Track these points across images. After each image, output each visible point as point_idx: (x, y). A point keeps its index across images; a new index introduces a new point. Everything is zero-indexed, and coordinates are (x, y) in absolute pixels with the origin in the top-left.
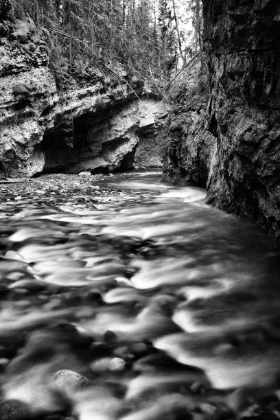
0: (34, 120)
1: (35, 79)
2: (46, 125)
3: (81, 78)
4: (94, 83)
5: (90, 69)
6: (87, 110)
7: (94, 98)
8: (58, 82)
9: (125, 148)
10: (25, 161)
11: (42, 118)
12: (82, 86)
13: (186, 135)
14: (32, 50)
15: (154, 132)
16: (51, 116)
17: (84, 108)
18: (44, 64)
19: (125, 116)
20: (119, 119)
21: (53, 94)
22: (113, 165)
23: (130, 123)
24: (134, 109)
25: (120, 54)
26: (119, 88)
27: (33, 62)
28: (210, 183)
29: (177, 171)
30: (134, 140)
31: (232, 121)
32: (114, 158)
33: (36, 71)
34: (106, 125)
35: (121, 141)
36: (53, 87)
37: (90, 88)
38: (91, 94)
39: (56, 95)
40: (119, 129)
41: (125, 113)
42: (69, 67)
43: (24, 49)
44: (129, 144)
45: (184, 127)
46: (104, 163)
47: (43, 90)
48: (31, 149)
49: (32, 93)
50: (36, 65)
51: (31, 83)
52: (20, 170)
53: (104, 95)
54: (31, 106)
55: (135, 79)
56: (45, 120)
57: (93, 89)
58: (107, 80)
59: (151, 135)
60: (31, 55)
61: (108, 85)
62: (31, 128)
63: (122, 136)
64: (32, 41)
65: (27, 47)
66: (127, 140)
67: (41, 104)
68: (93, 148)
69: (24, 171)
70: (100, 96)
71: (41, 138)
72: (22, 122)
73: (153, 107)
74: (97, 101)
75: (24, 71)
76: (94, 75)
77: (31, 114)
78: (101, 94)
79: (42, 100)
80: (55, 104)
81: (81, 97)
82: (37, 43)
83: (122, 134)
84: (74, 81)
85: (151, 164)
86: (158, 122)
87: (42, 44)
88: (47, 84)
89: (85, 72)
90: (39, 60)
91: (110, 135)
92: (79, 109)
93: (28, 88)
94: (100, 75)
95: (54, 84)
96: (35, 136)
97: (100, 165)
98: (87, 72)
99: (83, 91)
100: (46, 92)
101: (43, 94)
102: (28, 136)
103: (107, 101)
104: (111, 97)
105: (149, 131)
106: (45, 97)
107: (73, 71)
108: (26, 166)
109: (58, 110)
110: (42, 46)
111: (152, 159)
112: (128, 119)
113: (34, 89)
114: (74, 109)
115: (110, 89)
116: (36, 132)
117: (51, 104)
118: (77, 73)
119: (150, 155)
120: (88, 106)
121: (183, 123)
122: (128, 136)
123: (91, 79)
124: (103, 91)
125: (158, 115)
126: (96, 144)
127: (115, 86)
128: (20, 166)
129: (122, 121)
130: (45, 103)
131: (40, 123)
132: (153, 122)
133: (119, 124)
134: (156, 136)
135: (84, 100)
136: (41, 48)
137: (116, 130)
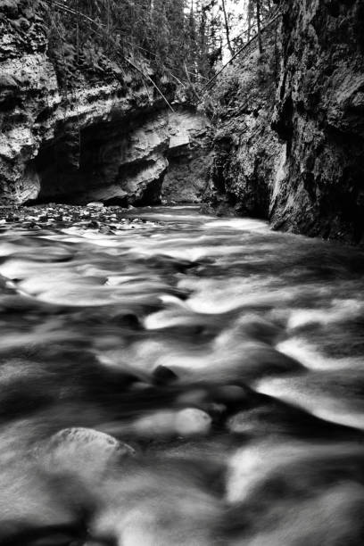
0: (26, 127)
1: (27, 70)
2: (42, 135)
3: (91, 73)
4: (109, 82)
5: (104, 62)
6: (99, 119)
7: (109, 102)
8: (60, 76)
9: (150, 174)
10: (14, 183)
11: (37, 125)
12: (93, 85)
13: (237, 148)
14: (25, 28)
15: (189, 155)
16: (49, 123)
17: (95, 114)
18: (41, 49)
19: (151, 131)
20: (143, 133)
21: (52, 93)
22: (134, 196)
23: (157, 140)
24: (163, 122)
25: (145, 45)
26: (144, 91)
27: (25, 44)
29: (223, 198)
30: (161, 164)
31: (330, 86)
32: (135, 186)
33: (30, 59)
34: (125, 142)
35: (145, 164)
36: (53, 83)
37: (103, 88)
38: (104, 96)
39: (57, 95)
40: (142, 147)
41: (151, 127)
42: (75, 57)
43: (13, 26)
44: (155, 169)
45: (235, 136)
46: (122, 193)
47: (40, 86)
48: (22, 166)
49: (24, 89)
50: (30, 51)
51: (23, 75)
52: (6, 195)
53: (124, 99)
54: (22, 107)
55: (164, 80)
56: (42, 128)
57: (107, 89)
58: (127, 78)
59: (184, 160)
60: (23, 36)
61: (129, 85)
62: (22, 137)
63: (145, 157)
64: (24, 16)
65: (17, 23)
66: (152, 163)
67: (36, 105)
68: (107, 171)
69: (11, 196)
70: (117, 100)
71: (36, 153)
72: (10, 129)
73: (188, 121)
74: (113, 106)
75: (12, 57)
76: (110, 70)
77: (21, 119)
78: (119, 97)
79: (38, 100)
80: (56, 106)
81: (91, 99)
82: (32, 20)
83: (146, 154)
84: (82, 77)
85: (184, 198)
86: (194, 142)
87: (38, 21)
88: (45, 77)
89: (96, 65)
90: (33, 43)
91: (130, 156)
92: (88, 117)
93: (17, 81)
94: (118, 70)
95: (54, 78)
96: (26, 150)
97: (115, 195)
98: (100, 65)
99: (94, 91)
100: (44, 89)
101: (38, 92)
102: (17, 148)
103: (126, 107)
104: (132, 102)
105: (182, 153)
106: (41, 96)
107: (81, 62)
108: (14, 190)
109: (60, 115)
110: (39, 24)
111: (185, 191)
112: (155, 134)
113: (27, 83)
114: (83, 116)
115: (130, 90)
116: (29, 143)
117: (51, 105)
118: (86, 66)
119: (182, 185)
120: (101, 113)
121: (233, 131)
122: (154, 157)
123: (105, 76)
124: (121, 93)
125: (193, 132)
126: (111, 167)
127: (137, 88)
128: (6, 189)
129: (146, 137)
130: (42, 104)
131: (34, 132)
132: (187, 142)
133: (141, 141)
134: (190, 160)
135: (95, 104)
136: (36, 27)
137: (138, 149)
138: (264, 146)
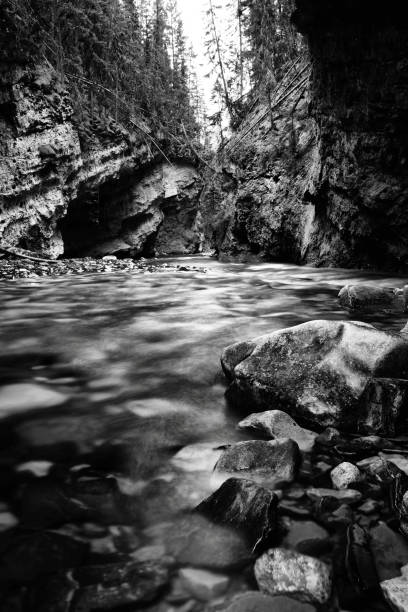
0: (58, 189)
1: (60, 138)
2: (69, 195)
3: (105, 136)
4: (118, 143)
5: (114, 125)
6: (109, 178)
7: (118, 162)
8: (82, 140)
9: (149, 227)
10: (48, 239)
11: (66, 187)
12: (106, 147)
13: (259, 206)
14: (57, 101)
15: (177, 206)
16: (75, 184)
17: (107, 174)
18: (68, 119)
19: (148, 185)
20: (141, 188)
21: (77, 157)
22: (136, 249)
23: (154, 195)
24: (158, 177)
25: (144, 105)
26: (144, 149)
27: (56, 116)
28: (307, 252)
29: (244, 247)
30: (158, 217)
32: (136, 239)
33: (61, 128)
34: (127, 197)
35: (145, 217)
36: (77, 149)
37: (114, 149)
38: (114, 156)
39: (80, 159)
40: (143, 202)
41: (148, 182)
42: (91, 122)
43: (49, 101)
44: (153, 222)
45: (256, 196)
46: (126, 247)
47: (69, 152)
48: (55, 224)
49: (58, 156)
50: (60, 121)
51: (56, 143)
52: (44, 251)
53: (129, 158)
54: (56, 172)
55: (160, 136)
56: (70, 188)
57: (117, 149)
58: (132, 138)
59: (173, 211)
60: (56, 108)
61: (134, 144)
62: (55, 198)
63: (145, 211)
64: (56, 91)
65: (51, 98)
66: (150, 216)
67: (66, 169)
68: (112, 226)
69: (47, 252)
70: (124, 159)
71: (65, 212)
72: (46, 192)
73: (175, 173)
74: (122, 165)
75: (48, 128)
76: (119, 132)
77: (55, 182)
78: (126, 156)
79: (67, 164)
80: (79, 168)
81: (104, 160)
82: (62, 94)
83: (145, 207)
84: (97, 141)
86: (182, 193)
87: (66, 94)
88: (72, 144)
89: (109, 129)
90: (64, 115)
91: (132, 210)
92: (102, 176)
93: (55, 150)
94: (125, 132)
95: (78, 144)
96: (59, 209)
97: (120, 248)
98: (111, 128)
99: (107, 153)
100: (72, 154)
101: (68, 157)
102: (53, 208)
103: (132, 165)
104: (137, 160)
105: (171, 205)
106: (70, 161)
107: (95, 127)
108: (49, 246)
109: (83, 176)
110: (66, 97)
111: (174, 242)
112: (152, 188)
113: (61, 151)
114: (99, 175)
115: (135, 149)
116: (62, 203)
117: (76, 168)
118: (100, 130)
119: (171, 237)
120: (112, 172)
121: (253, 191)
122: (151, 211)
123: (115, 138)
124: (127, 153)
125: (181, 183)
126: (115, 221)
127: (139, 147)
128: (43, 246)
129: (144, 191)
130: (70, 167)
131: (64, 193)
132: (176, 193)
133: (142, 195)
134: (179, 211)
135: (107, 164)
136: (65, 100)
137: (138, 203)
138: (289, 206)
